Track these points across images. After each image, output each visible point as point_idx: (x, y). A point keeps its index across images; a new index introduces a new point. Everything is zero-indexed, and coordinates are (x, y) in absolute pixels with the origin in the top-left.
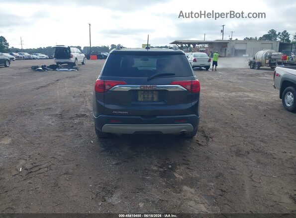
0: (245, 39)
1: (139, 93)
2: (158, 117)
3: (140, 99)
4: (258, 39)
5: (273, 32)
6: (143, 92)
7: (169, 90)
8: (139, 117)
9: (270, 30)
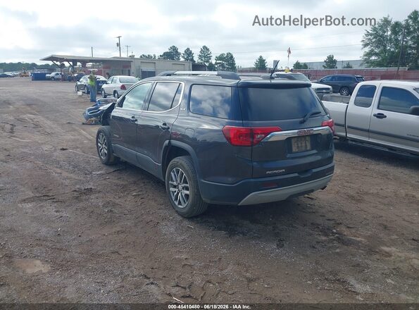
0: (141, 57)
1: (293, 141)
2: (314, 170)
3: (294, 149)
4: (157, 58)
5: (174, 49)
6: (296, 139)
7: (323, 133)
8: (296, 175)
9: (171, 46)
